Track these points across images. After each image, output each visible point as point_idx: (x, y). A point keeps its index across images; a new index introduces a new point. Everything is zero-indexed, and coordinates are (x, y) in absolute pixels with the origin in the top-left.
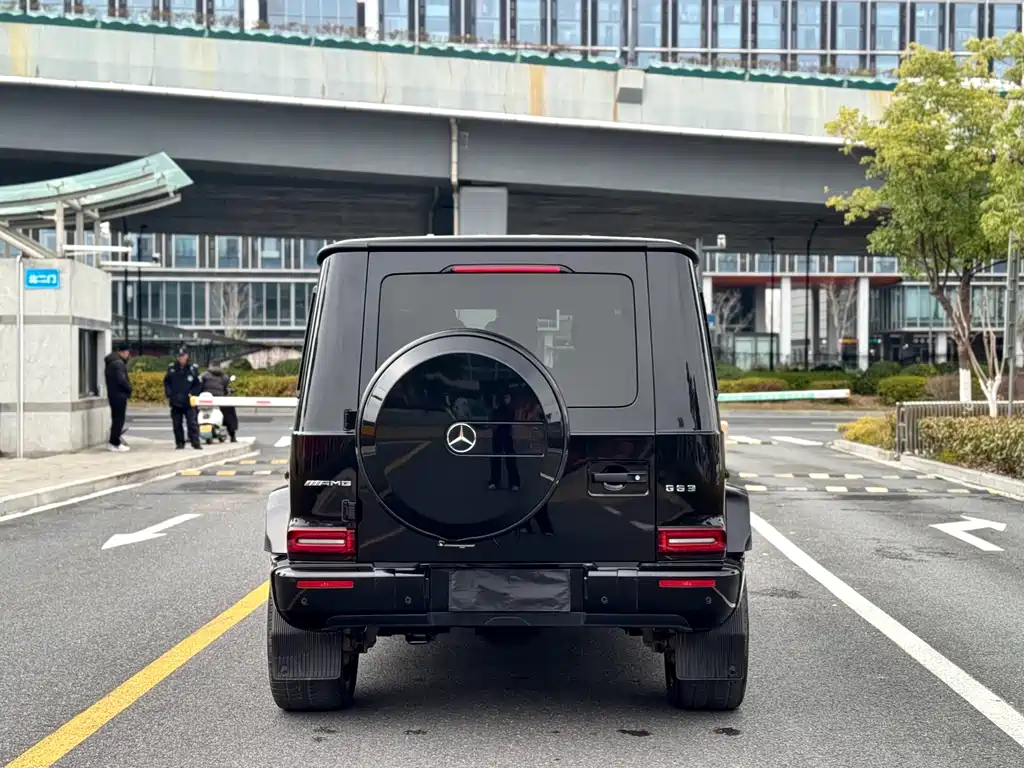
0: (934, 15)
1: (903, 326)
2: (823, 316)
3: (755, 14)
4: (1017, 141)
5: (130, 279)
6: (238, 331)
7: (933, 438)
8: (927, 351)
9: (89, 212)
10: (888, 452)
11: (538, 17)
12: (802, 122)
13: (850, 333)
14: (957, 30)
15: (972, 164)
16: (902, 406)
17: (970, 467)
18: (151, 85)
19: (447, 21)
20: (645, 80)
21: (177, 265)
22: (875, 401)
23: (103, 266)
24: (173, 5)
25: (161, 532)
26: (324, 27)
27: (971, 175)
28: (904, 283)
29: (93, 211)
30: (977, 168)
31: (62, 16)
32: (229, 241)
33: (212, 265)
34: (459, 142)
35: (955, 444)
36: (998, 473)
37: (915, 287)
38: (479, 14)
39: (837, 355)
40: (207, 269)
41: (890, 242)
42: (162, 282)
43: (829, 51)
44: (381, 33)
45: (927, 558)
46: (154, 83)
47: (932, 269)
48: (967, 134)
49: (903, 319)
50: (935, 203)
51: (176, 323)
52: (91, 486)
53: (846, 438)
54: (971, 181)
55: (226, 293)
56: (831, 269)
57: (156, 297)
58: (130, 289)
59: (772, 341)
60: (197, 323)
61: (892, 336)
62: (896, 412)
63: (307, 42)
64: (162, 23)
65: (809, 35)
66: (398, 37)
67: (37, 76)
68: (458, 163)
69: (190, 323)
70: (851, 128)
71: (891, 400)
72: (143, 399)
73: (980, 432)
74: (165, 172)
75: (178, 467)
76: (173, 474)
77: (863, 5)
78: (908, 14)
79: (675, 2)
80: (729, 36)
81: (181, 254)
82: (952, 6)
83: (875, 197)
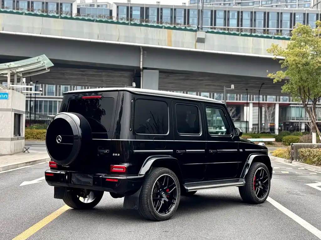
0: (301, 17)
1: (290, 120)
2: (263, 116)
3: (242, 16)
5: (32, 99)
7: (303, 156)
8: (299, 128)
9: (19, 74)
10: (288, 160)
11: (170, 15)
12: (258, 50)
13: (272, 122)
14: (309, 22)
15: (317, 63)
16: (293, 144)
17: (316, 166)
18: (41, 34)
19: (140, 16)
20: (206, 35)
21: (48, 95)
22: (282, 144)
23: (23, 92)
24: (49, 8)
25: (40, 181)
26: (99, 16)
27: (317, 67)
28: (291, 106)
29: (20, 74)
30: (319, 65)
31: (12, 11)
32: (65, 87)
33: (60, 95)
34: (143, 55)
35: (311, 158)
37: (294, 107)
38: (150, 14)
39: (268, 129)
40: (58, 97)
41: (289, 89)
42: (42, 101)
43: (266, 28)
44: (117, 18)
45: (305, 195)
46: (42, 33)
47: (303, 99)
48: (315, 53)
49: (290, 117)
50: (304, 76)
51: (47, 114)
52: (17, 166)
53: (273, 156)
54: (317, 69)
56: (266, 100)
57: (41, 106)
58: (32, 102)
59: (247, 124)
60: (54, 114)
61: (286, 123)
62: (290, 146)
63: (93, 21)
64: (45, 14)
65: (260, 23)
66: (123, 19)
67: (3, 30)
68: (143, 62)
69: (52, 114)
70: (276, 51)
71: (287, 143)
72: (35, 138)
74: (45, 62)
75: (46, 160)
76: (45, 162)
77: (278, 13)
78: (293, 16)
79: (215, 11)
80: (233, 23)
81: (49, 91)
82: (308, 14)
83: (283, 74)
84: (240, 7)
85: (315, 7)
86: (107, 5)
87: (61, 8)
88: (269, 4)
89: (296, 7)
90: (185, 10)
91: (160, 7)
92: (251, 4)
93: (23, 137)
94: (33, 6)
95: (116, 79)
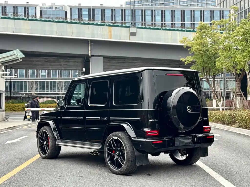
0: (209, 13)
3: (165, 13)
4: (224, 45)
5: (8, 81)
6: (35, 93)
12: (175, 40)
14: (214, 17)
17: (215, 123)
19: (88, 15)
20: (137, 31)
21: (20, 77)
24: (18, 12)
25: (19, 140)
26: (57, 18)
27: (214, 53)
30: (215, 51)
32: (33, 71)
33: (28, 77)
34: (91, 45)
35: (211, 117)
36: (221, 124)
38: (96, 14)
40: (27, 78)
42: (15, 81)
43: (183, 22)
44: (71, 19)
46: (14, 32)
47: (206, 76)
48: (213, 43)
50: (205, 59)
51: (19, 92)
52: (1, 130)
55: (32, 84)
57: (14, 85)
60: (25, 92)
63: (53, 22)
64: (16, 17)
65: (178, 18)
66: (75, 20)
68: (91, 51)
69: (23, 92)
70: (186, 42)
72: (12, 110)
73: (217, 114)
74: (18, 54)
75: (22, 126)
76: (21, 128)
77: (191, 11)
78: (202, 13)
79: (145, 10)
80: (158, 19)
81: (20, 74)
82: (213, 11)
83: (192, 58)
84: (164, 6)
85: (219, 5)
86: (63, 7)
87: (28, 11)
88: (185, 4)
89: (205, 6)
90: (122, 10)
91: (103, 8)
92: (171, 4)
93: (4, 110)
94: (6, 10)
95: (71, 64)
